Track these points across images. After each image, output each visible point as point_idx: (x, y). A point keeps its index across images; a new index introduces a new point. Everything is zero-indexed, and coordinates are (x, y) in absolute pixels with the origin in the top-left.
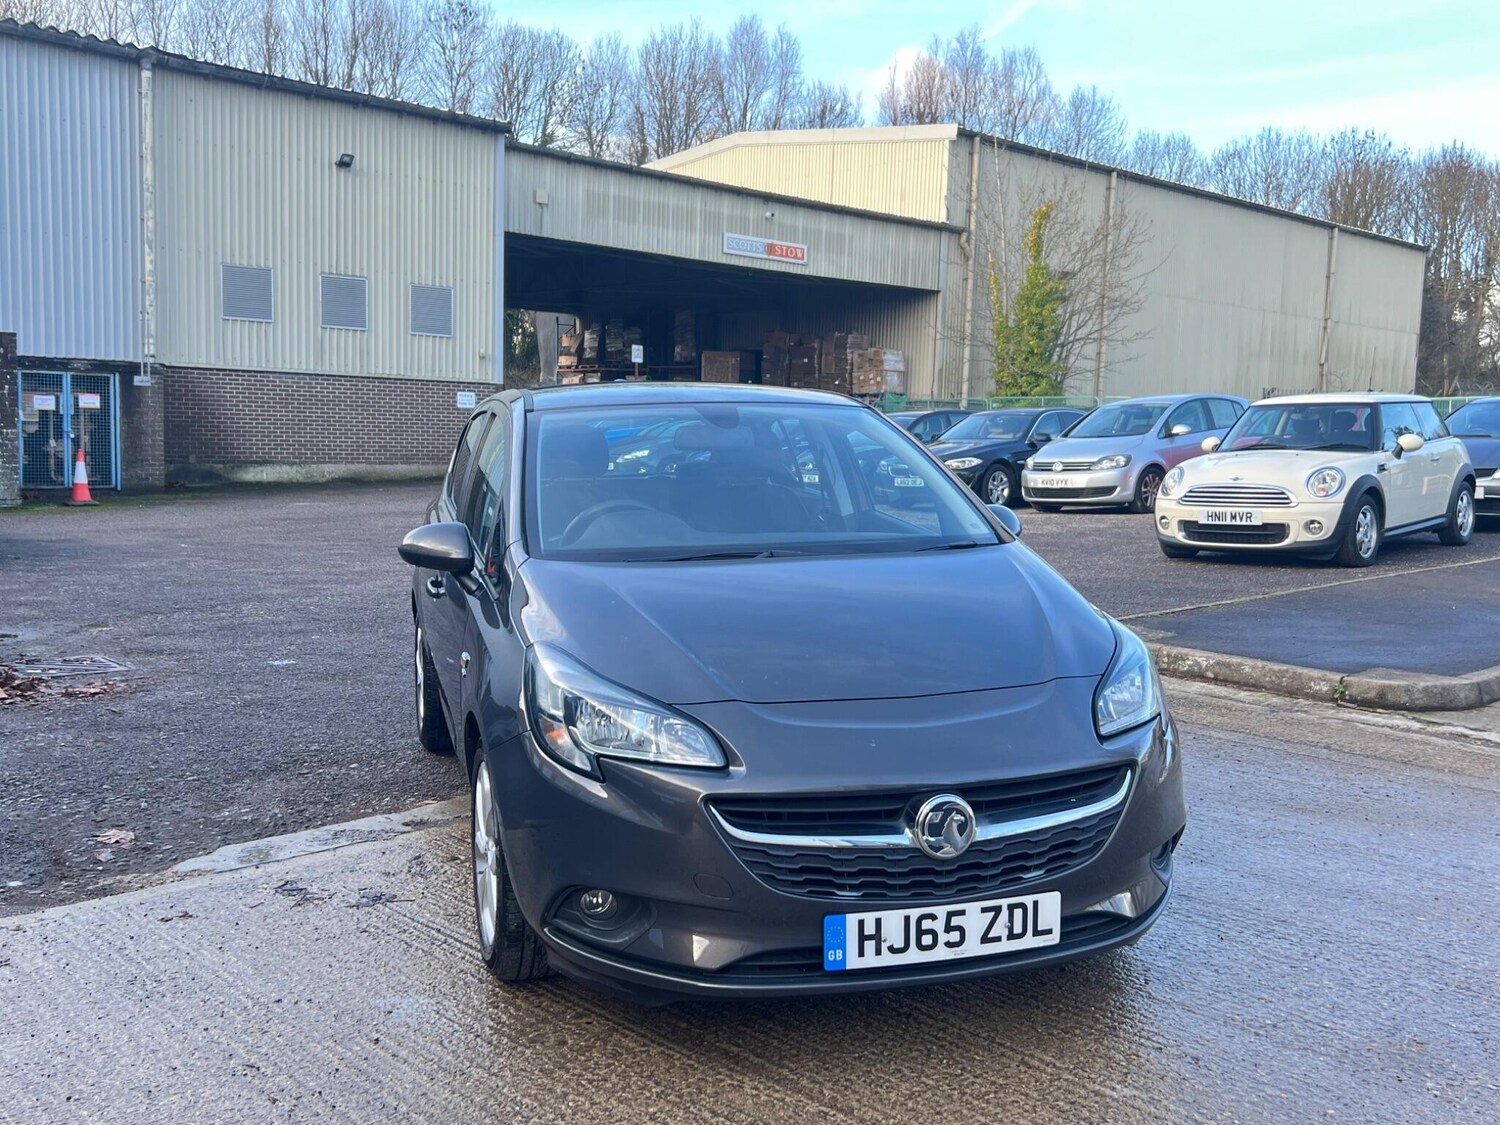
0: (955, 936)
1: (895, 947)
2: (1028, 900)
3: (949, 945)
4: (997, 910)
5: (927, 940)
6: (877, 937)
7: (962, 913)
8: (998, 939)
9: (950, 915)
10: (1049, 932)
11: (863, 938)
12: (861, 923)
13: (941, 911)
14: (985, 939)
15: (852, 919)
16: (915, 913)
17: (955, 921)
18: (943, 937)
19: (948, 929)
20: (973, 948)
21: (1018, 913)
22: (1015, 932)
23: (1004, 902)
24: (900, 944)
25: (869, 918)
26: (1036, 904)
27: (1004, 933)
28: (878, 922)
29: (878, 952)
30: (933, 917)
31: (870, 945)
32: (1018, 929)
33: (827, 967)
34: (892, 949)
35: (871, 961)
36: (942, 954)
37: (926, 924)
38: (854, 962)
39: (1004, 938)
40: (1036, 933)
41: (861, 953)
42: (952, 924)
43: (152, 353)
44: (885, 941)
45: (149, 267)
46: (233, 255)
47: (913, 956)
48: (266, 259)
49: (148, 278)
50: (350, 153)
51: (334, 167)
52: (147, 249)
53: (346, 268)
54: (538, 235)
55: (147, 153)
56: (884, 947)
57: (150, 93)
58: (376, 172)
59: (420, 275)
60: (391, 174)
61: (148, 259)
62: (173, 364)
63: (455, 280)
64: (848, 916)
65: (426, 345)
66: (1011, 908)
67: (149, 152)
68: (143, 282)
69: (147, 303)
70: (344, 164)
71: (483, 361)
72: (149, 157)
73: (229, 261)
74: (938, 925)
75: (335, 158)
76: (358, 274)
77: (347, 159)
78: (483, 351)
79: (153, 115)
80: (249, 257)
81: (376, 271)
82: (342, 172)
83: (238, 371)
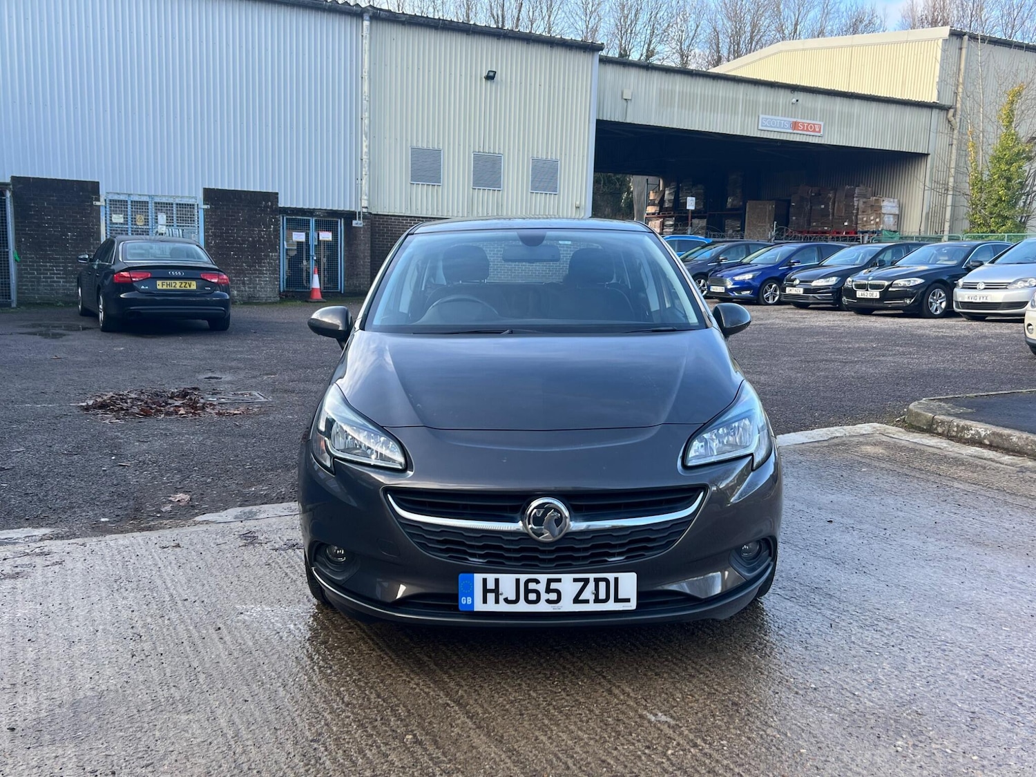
0: (553, 596)
1: (509, 599)
2: (611, 576)
3: (548, 601)
4: (586, 581)
5: (532, 597)
6: (496, 591)
7: (559, 580)
8: (587, 601)
9: (549, 581)
10: (628, 600)
11: (486, 591)
12: (485, 581)
13: (543, 578)
14: (577, 600)
15: (478, 578)
16: (523, 578)
17: (553, 586)
18: (544, 596)
19: (548, 590)
20: (567, 605)
21: (602, 585)
22: (600, 598)
23: (592, 576)
24: (512, 597)
25: (491, 578)
26: (616, 580)
27: (592, 598)
28: (497, 581)
30: (537, 582)
31: (491, 597)
32: (602, 595)
33: (460, 608)
34: (506, 600)
35: (491, 606)
36: (542, 607)
37: (532, 586)
38: (479, 607)
39: (592, 601)
40: (617, 600)
41: (485, 601)
42: (551, 587)
43: (366, 205)
44: (501, 594)
45: (365, 150)
46: (417, 141)
47: (522, 607)
48: (438, 143)
49: (364, 157)
50: (494, 70)
51: (484, 79)
52: (364, 138)
53: (489, 148)
54: (623, 121)
55: (366, 75)
56: (501, 598)
57: (368, 36)
58: (511, 82)
59: (538, 152)
60: (521, 83)
61: (364, 144)
62: (379, 213)
63: (561, 154)
64: (475, 575)
65: (540, 198)
66: (597, 581)
67: (366, 74)
68: (362, 160)
69: (364, 173)
70: (490, 77)
71: (578, 209)
72: (366, 77)
73: (415, 145)
74: (541, 587)
75: (485, 74)
77: (491, 74)
78: (578, 203)
79: (370, 50)
80: (428, 142)
81: (509, 149)
82: (489, 82)
83: (419, 217)
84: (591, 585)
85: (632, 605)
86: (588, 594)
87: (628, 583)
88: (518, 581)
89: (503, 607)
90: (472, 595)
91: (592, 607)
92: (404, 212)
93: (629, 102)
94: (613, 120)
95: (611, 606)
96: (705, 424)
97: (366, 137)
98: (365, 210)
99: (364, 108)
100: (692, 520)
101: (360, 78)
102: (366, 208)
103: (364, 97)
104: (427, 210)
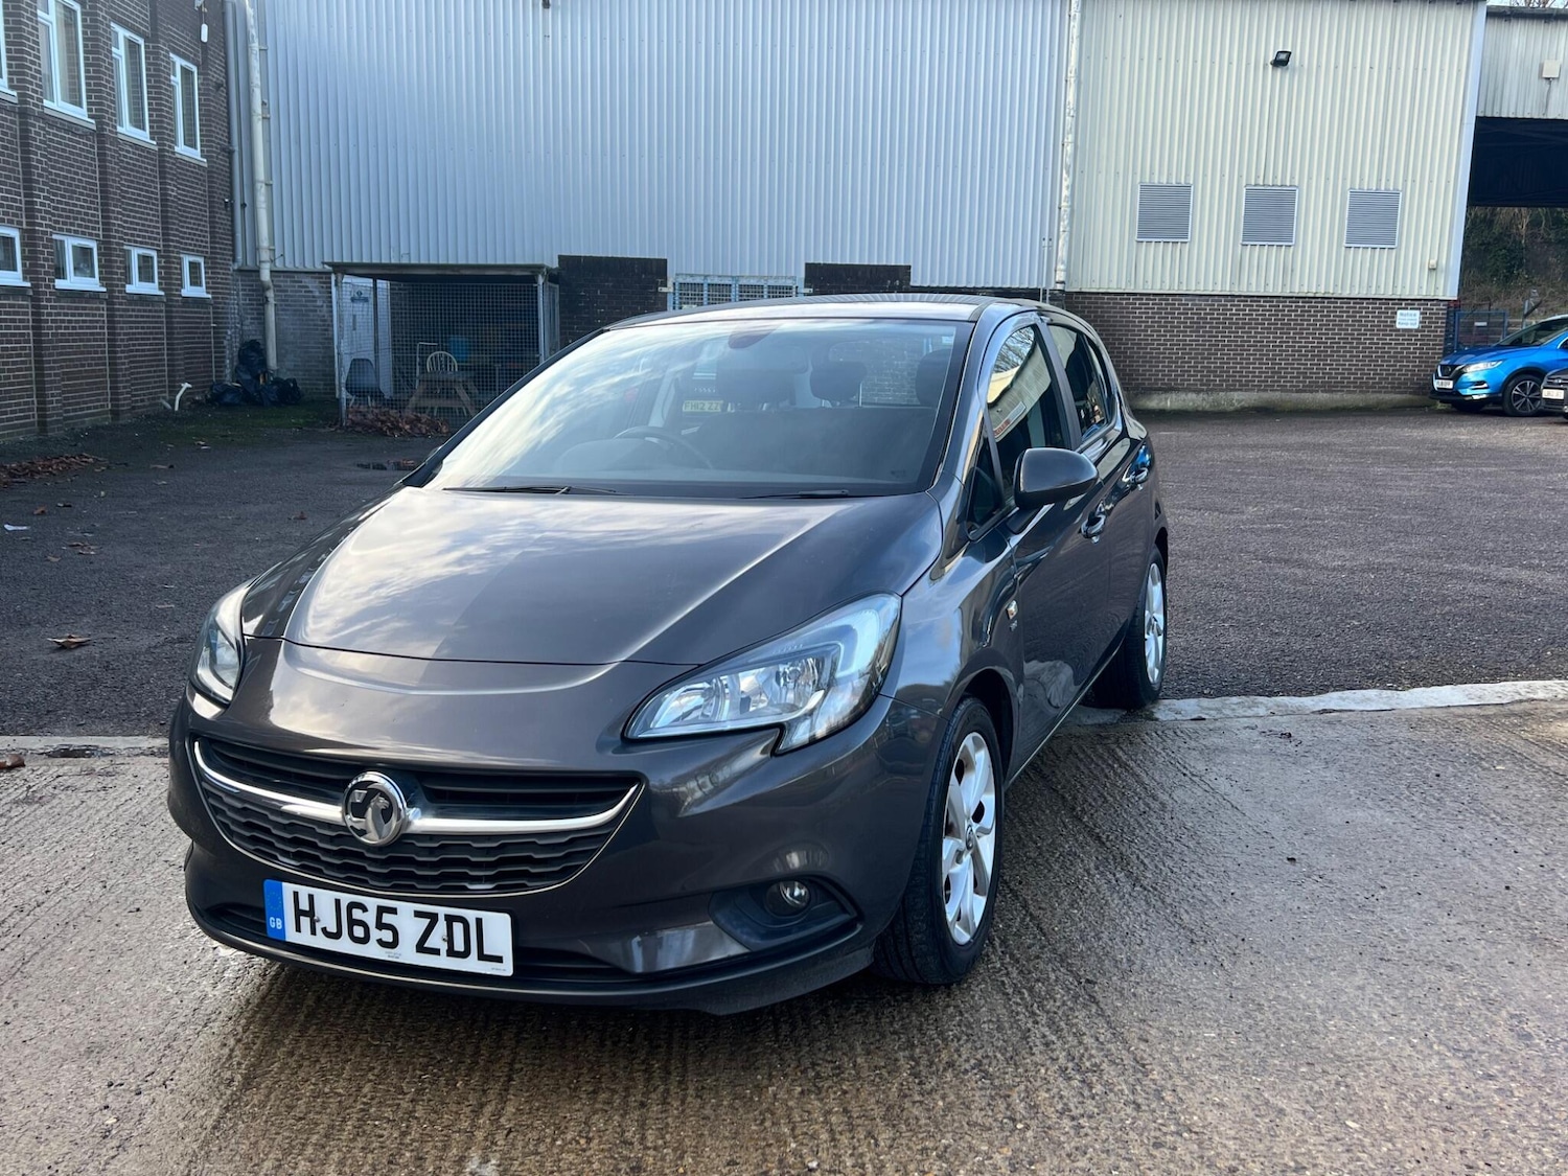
0: (387, 936)
1: (328, 930)
4: (434, 918)
7: (393, 911)
8: (436, 952)
9: (381, 910)
10: (499, 959)
13: (372, 903)
16: (346, 899)
17: (387, 918)
19: (380, 926)
20: (407, 954)
21: (458, 928)
23: (442, 911)
24: (333, 929)
26: (479, 922)
27: (444, 947)
29: (313, 932)
40: (482, 957)
45: (1065, 192)
46: (1152, 173)
48: (1187, 175)
49: (1063, 204)
50: (1289, 50)
51: (1270, 66)
53: (1275, 178)
54: (1542, 117)
58: (1319, 66)
59: (1362, 180)
60: (1336, 67)
62: (1083, 290)
63: (1405, 181)
64: (284, 884)
70: (1281, 61)
71: (1434, 273)
73: (1147, 180)
75: (1272, 58)
76: (1288, 184)
77: (1283, 57)
78: (1433, 262)
79: (1081, 37)
81: (1310, 178)
82: (1279, 71)
83: (1149, 294)
84: (441, 926)
85: (506, 969)
86: (437, 939)
87: (498, 930)
88: (338, 902)
89: (321, 942)
90: (281, 915)
91: (443, 962)
92: (1123, 287)
93: (1554, 83)
94: (1520, 116)
95: (472, 964)
96: (700, 665)
97: (1068, 173)
98: (1059, 287)
99: (1068, 128)
100: (607, 835)
101: (1064, 82)
102: (1063, 282)
103: (1067, 111)
104: (1162, 282)
